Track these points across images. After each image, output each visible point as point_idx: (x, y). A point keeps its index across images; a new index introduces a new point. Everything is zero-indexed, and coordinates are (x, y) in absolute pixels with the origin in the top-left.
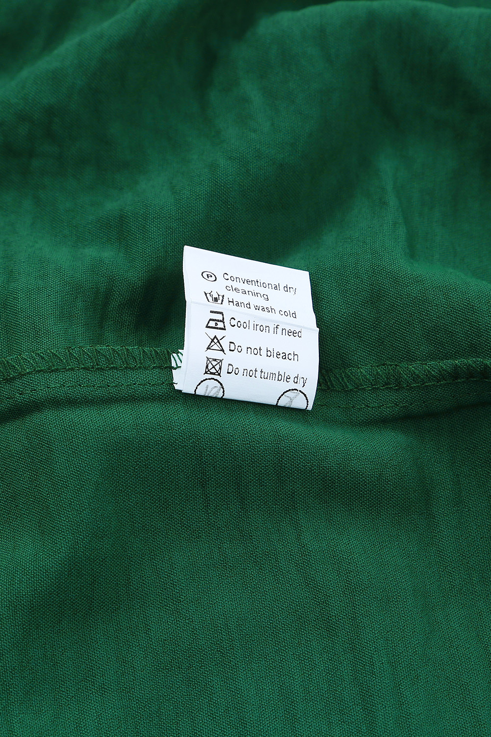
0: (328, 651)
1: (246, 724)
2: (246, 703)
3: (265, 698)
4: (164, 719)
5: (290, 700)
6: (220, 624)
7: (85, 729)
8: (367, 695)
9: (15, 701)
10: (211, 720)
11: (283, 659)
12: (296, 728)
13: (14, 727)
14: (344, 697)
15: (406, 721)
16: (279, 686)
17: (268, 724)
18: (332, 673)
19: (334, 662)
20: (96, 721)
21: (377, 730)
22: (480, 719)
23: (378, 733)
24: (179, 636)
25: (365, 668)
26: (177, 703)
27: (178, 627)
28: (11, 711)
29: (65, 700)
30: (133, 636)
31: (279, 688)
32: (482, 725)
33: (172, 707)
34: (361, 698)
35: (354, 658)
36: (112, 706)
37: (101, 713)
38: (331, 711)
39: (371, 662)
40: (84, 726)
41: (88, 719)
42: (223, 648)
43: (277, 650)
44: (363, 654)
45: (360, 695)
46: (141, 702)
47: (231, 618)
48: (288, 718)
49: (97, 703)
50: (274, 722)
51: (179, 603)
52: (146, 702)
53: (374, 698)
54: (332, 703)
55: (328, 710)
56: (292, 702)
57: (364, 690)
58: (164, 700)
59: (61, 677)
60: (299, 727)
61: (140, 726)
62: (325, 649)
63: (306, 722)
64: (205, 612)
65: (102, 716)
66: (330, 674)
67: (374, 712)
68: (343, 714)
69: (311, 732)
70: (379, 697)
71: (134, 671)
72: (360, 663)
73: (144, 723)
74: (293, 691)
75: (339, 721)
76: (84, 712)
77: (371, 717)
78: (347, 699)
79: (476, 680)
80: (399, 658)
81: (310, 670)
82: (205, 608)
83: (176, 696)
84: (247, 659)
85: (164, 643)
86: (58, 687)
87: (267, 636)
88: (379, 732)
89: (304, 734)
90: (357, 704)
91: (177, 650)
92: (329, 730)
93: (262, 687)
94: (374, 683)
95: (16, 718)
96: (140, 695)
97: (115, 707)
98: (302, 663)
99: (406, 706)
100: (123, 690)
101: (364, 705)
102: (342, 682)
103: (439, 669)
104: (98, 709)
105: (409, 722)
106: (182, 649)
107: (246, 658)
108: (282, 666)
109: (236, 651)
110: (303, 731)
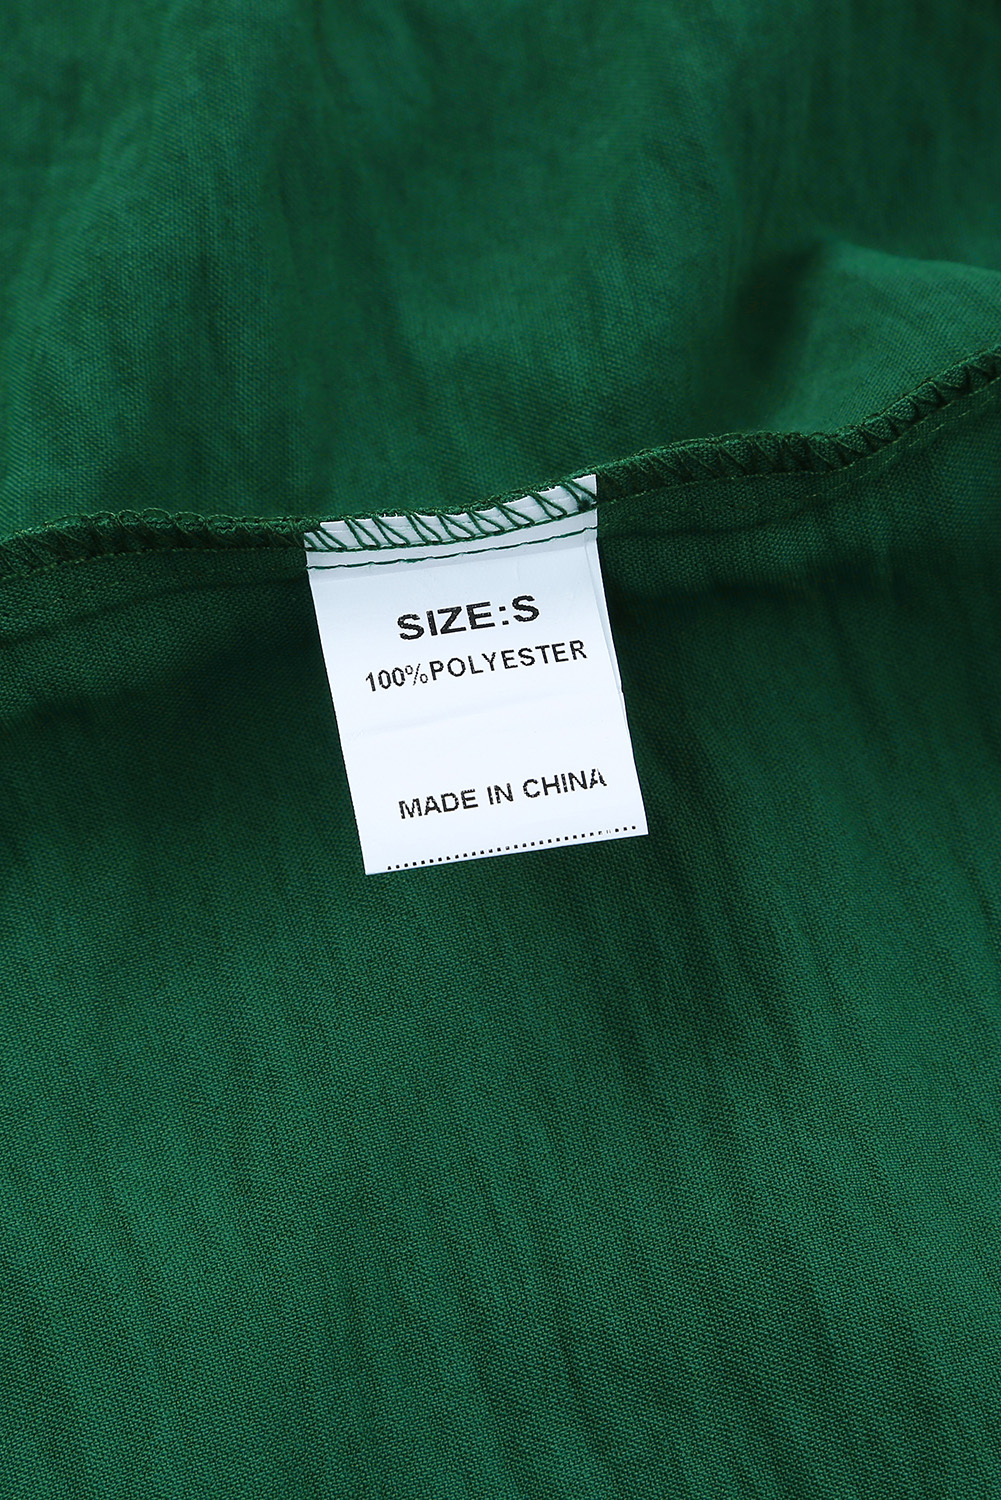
0: (679, 921)
1: (555, 1100)
2: (545, 1059)
3: (579, 1041)
4: (396, 1107)
5: (627, 1033)
6: (469, 911)
7: (249, 1160)
8: (770, 993)
9: (107, 1141)
10: (484, 1097)
11: (597, 956)
12: (648, 1086)
13: (113, 1189)
14: (728, 1006)
15: (852, 1034)
16: (601, 1011)
17: (594, 1091)
18: (696, 963)
19: (695, 940)
20: (268, 1140)
21: (803, 1060)
22: (983, 1015)
23: (805, 1066)
24: (395, 948)
25: (757, 943)
26: (415, 1073)
27: (389, 932)
28: (103, 1161)
29: (204, 1118)
30: (311, 969)
31: (600, 1014)
32: (988, 1027)
33: (406, 1082)
34: (759, 1002)
35: (732, 926)
36: (293, 1103)
37: (274, 1123)
38: (706, 1037)
39: (767, 931)
40: (247, 1155)
41: (251, 1141)
42: (483, 956)
43: (583, 941)
44: (749, 917)
45: (757, 996)
46: (347, 1085)
47: (488, 897)
48: (629, 1070)
49: (263, 1106)
50: (606, 1084)
51: (382, 888)
52: (355, 1081)
53: (785, 997)
54: (705, 1021)
55: (700, 1036)
56: (631, 1038)
57: (763, 986)
58: (390, 1071)
59: (189, 1079)
60: (653, 1083)
61: (353, 1130)
62: (674, 920)
63: (665, 1069)
64: (436, 895)
65: (276, 1129)
66: (690, 966)
67: (791, 1025)
68: (730, 1039)
69: (677, 1088)
70: (795, 995)
71: (323, 1031)
72: (745, 934)
73: (360, 1121)
74: (628, 1016)
75: (726, 1053)
76: (243, 1129)
77: (785, 1034)
78: (733, 1007)
79: (962, 942)
80: (815, 917)
81: (652, 966)
82: (435, 887)
83: (411, 1060)
84: (531, 971)
85: (369, 967)
86: (187, 1097)
87: (561, 918)
88: (807, 1063)
89: (665, 1095)
90: (754, 1015)
91: (396, 974)
92: (710, 1076)
93: (570, 1020)
94: (781, 970)
95: (113, 1171)
96: (342, 1073)
97: (299, 1105)
98: (635, 956)
99: (848, 1007)
100: (308, 1071)
101: (768, 1015)
102: (717, 977)
103: (890, 928)
104: (267, 1117)
105: (858, 1036)
106: (406, 970)
107: (529, 968)
108: (598, 972)
109: (508, 959)
110: (663, 1090)
